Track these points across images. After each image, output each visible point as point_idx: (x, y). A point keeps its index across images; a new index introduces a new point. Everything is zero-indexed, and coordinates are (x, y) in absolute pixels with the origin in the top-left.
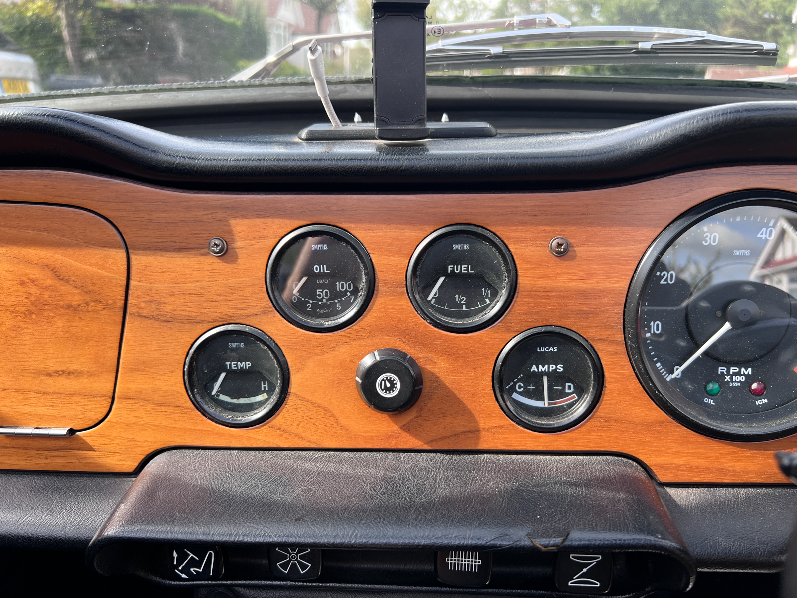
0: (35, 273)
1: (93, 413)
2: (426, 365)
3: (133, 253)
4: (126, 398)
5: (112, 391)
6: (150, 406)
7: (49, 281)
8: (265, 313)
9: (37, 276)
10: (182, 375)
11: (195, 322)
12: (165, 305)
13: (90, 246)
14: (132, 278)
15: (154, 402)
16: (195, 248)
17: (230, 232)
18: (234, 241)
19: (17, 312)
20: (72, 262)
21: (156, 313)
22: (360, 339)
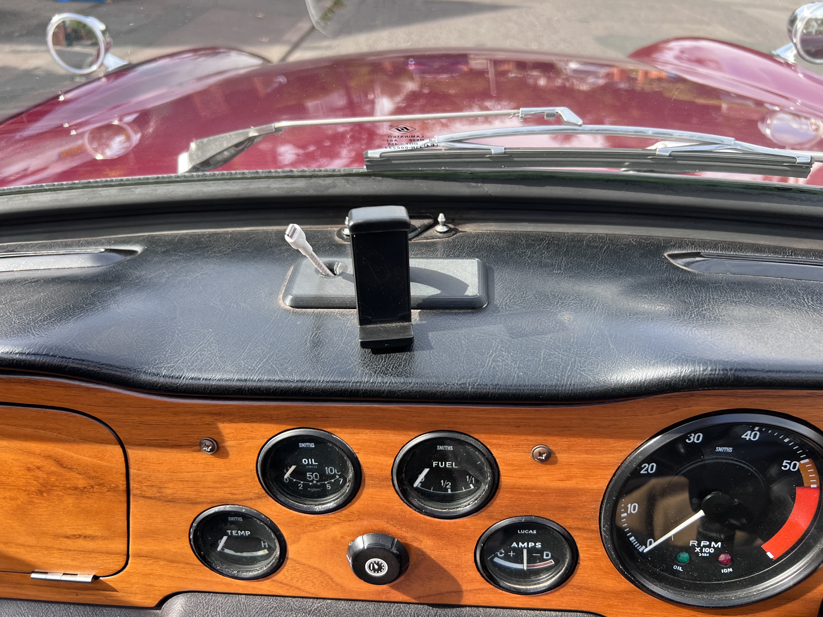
0: (39, 462)
1: (112, 565)
2: (413, 542)
3: (129, 448)
4: (138, 555)
5: (126, 551)
6: (162, 563)
7: (53, 468)
8: (259, 498)
9: (41, 464)
10: (188, 541)
11: (194, 503)
12: (165, 489)
13: (87, 442)
14: (131, 467)
15: (165, 560)
16: (187, 445)
17: (219, 433)
18: (223, 441)
19: (28, 491)
20: (73, 454)
21: (158, 495)
22: (349, 521)
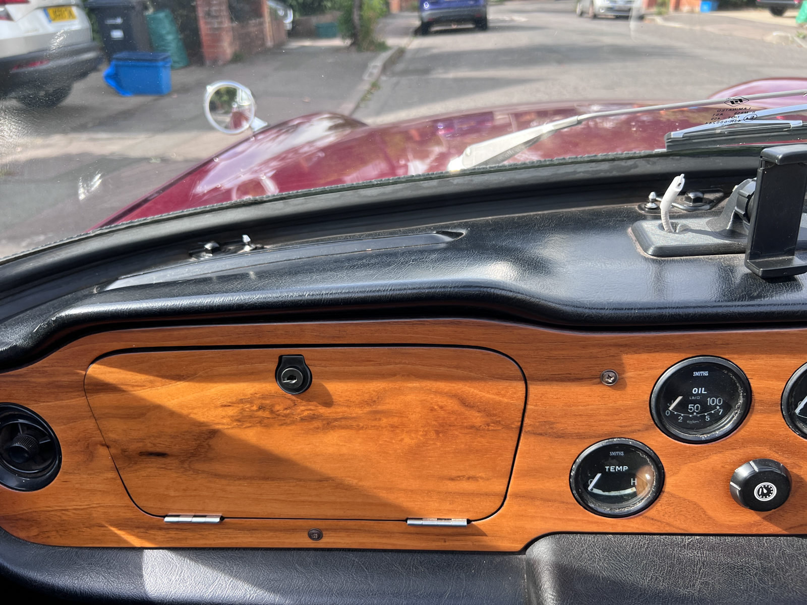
0: (443, 401)
2: (793, 469)
3: (531, 384)
4: (516, 496)
5: (505, 491)
6: (538, 503)
7: (456, 408)
8: (647, 429)
9: (445, 403)
10: (568, 479)
11: (581, 436)
12: (558, 424)
13: (494, 379)
14: (529, 403)
15: (541, 499)
16: (589, 378)
17: (621, 365)
18: (624, 372)
20: (476, 391)
21: (549, 430)
